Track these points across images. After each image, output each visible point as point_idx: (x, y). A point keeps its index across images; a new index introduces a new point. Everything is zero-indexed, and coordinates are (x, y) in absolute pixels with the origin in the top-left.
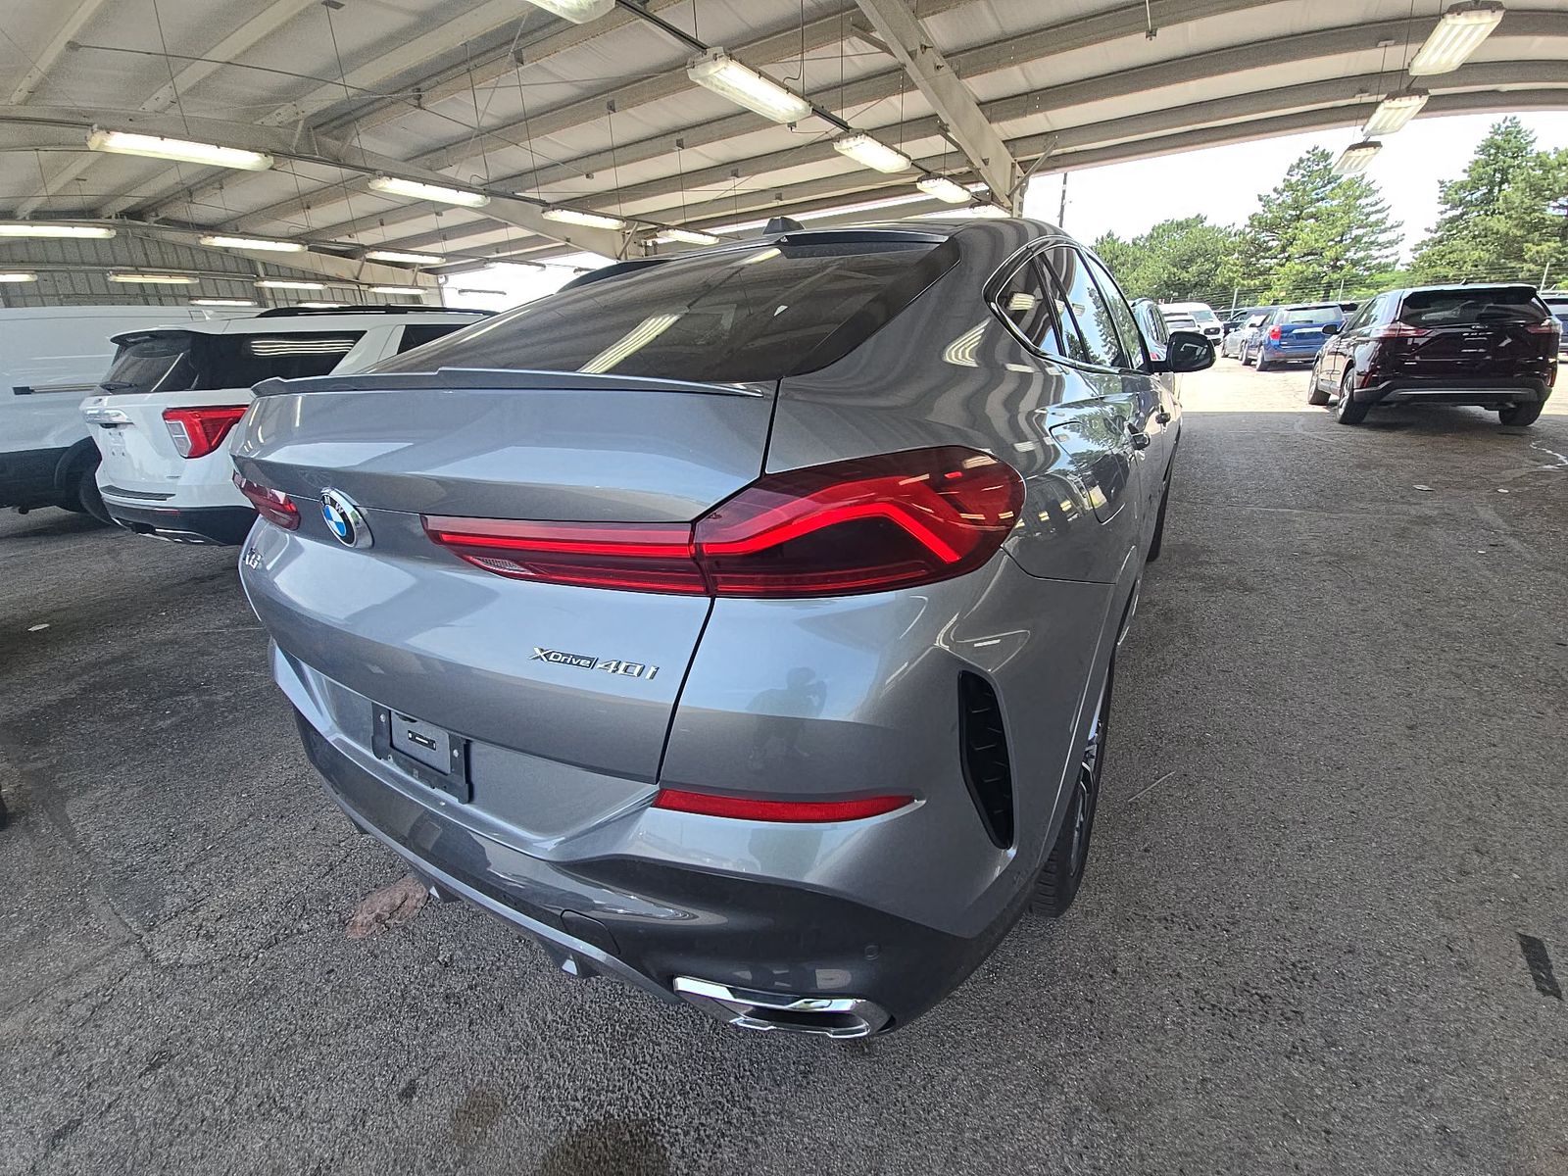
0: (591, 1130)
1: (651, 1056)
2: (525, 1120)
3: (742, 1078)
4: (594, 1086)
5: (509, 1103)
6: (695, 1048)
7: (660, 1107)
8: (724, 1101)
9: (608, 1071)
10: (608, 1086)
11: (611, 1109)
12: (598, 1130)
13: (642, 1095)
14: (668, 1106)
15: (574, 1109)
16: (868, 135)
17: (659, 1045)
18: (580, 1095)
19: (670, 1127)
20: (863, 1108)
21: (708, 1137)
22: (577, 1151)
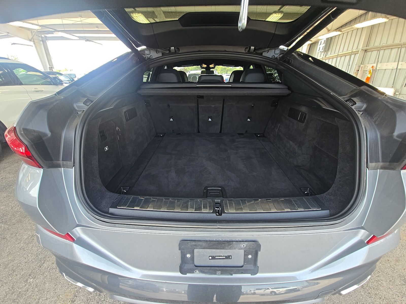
16: (142, 13)
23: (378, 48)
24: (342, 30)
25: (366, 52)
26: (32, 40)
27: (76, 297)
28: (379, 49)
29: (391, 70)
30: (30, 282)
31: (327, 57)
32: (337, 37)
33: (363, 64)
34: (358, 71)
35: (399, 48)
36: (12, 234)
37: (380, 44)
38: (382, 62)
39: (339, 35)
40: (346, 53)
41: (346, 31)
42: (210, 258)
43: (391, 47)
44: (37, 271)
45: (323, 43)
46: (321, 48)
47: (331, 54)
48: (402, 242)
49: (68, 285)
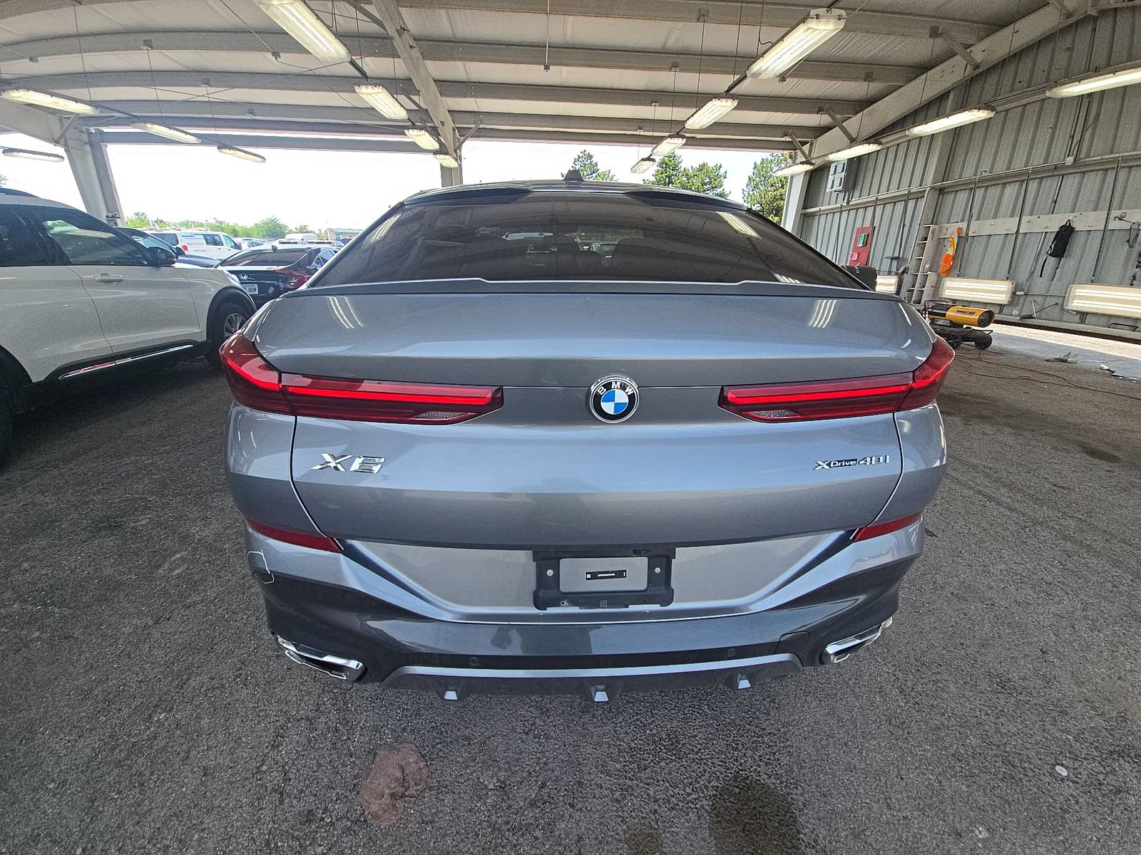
0: (717, 802)
1: (699, 744)
2: (676, 827)
3: (751, 722)
4: (690, 780)
5: (656, 827)
6: (714, 724)
7: (734, 764)
8: (756, 739)
9: (688, 768)
10: (697, 775)
11: (712, 783)
12: (719, 798)
13: (719, 765)
14: (737, 760)
15: (695, 800)
17: (696, 736)
18: (688, 790)
19: (749, 769)
20: (809, 699)
21: (769, 759)
22: (722, 817)
23: (970, 183)
24: (883, 141)
25: (943, 195)
26: (62, 141)
27: (283, 738)
28: (972, 186)
29: (1002, 236)
30: (159, 719)
31: (851, 203)
32: (874, 156)
33: (936, 224)
34: (926, 239)
35: (1023, 181)
36: (86, 627)
37: (975, 174)
38: (981, 218)
39: (879, 151)
40: (895, 197)
41: (893, 143)
42: (589, 576)
43: (1001, 181)
44: (174, 696)
45: (839, 169)
46: (837, 183)
47: (860, 197)
48: (996, 610)
49: (259, 716)
